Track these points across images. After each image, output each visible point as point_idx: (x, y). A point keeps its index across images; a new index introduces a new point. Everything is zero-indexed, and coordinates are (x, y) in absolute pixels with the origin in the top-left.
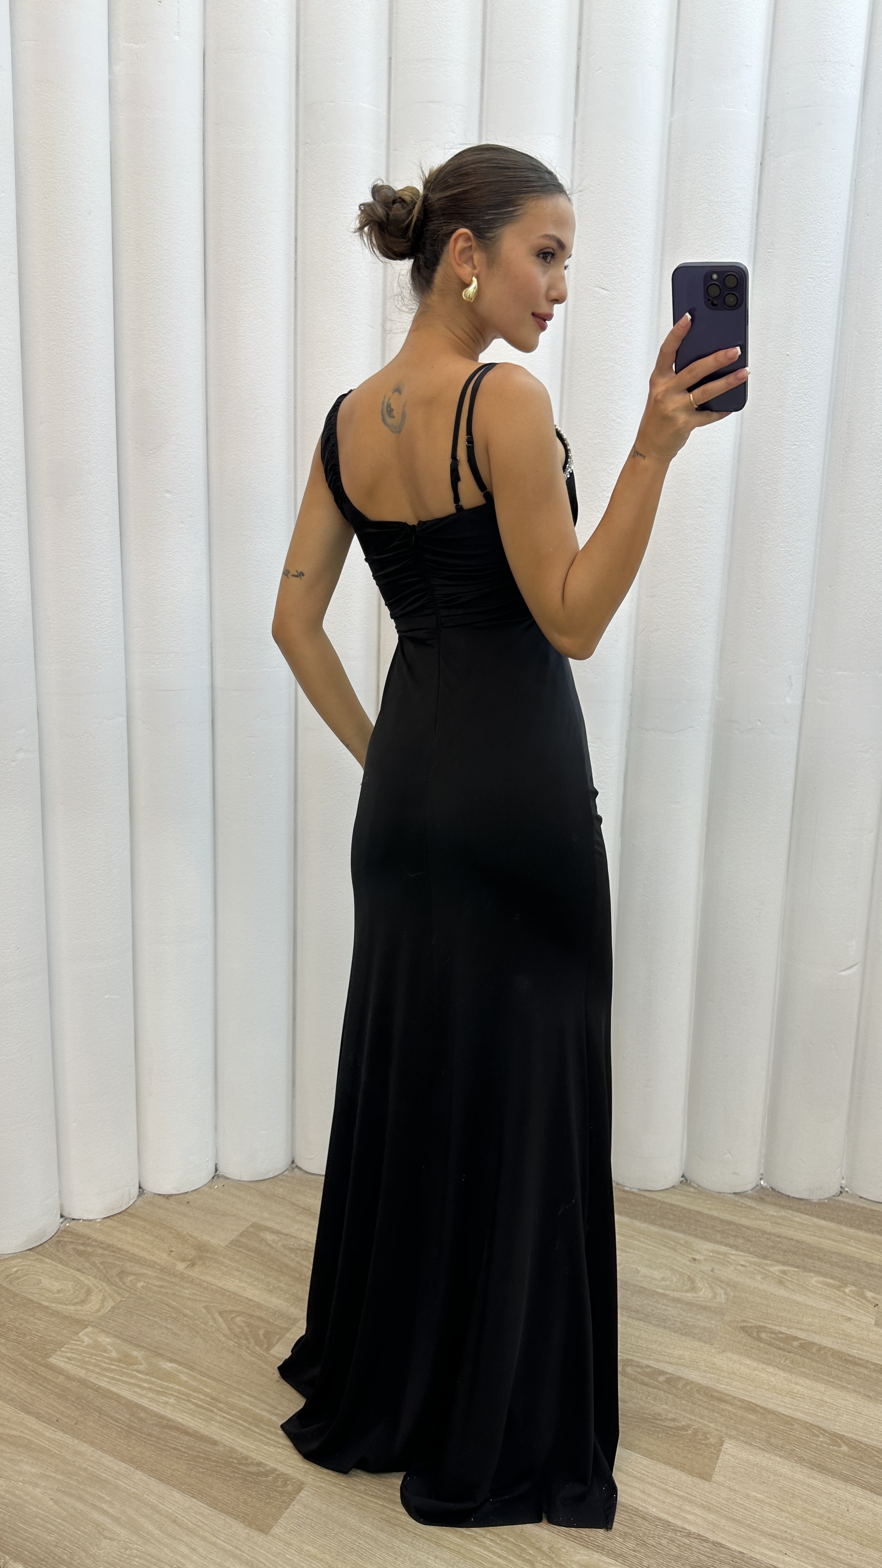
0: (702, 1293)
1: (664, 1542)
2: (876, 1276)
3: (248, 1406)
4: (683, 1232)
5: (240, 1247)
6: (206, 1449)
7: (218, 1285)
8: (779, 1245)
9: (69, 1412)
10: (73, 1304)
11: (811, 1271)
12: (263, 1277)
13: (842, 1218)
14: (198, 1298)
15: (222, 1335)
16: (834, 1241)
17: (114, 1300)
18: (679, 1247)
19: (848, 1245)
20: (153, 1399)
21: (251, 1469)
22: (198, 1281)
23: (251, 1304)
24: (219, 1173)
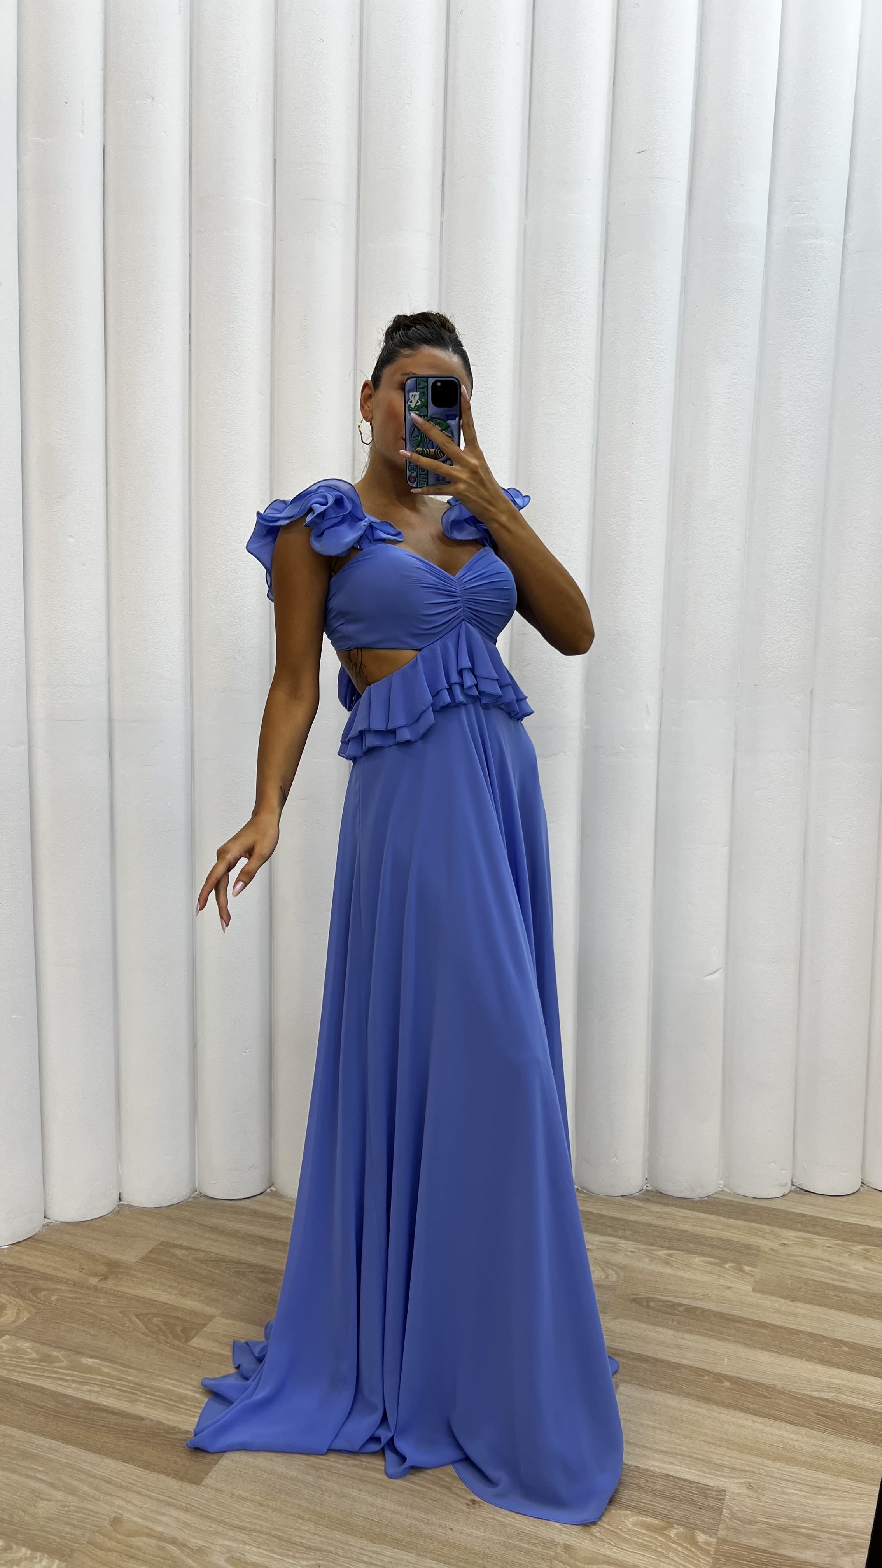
2: (753, 1254)
3: (172, 1388)
5: (150, 1262)
6: (134, 1424)
7: (131, 1293)
11: (694, 1253)
12: (176, 1284)
13: (721, 1212)
14: (113, 1305)
15: (140, 1333)
16: (715, 1229)
17: (29, 1311)
19: (727, 1232)
20: (77, 1388)
21: (178, 1436)
22: (112, 1292)
23: (166, 1306)
24: (122, 1202)
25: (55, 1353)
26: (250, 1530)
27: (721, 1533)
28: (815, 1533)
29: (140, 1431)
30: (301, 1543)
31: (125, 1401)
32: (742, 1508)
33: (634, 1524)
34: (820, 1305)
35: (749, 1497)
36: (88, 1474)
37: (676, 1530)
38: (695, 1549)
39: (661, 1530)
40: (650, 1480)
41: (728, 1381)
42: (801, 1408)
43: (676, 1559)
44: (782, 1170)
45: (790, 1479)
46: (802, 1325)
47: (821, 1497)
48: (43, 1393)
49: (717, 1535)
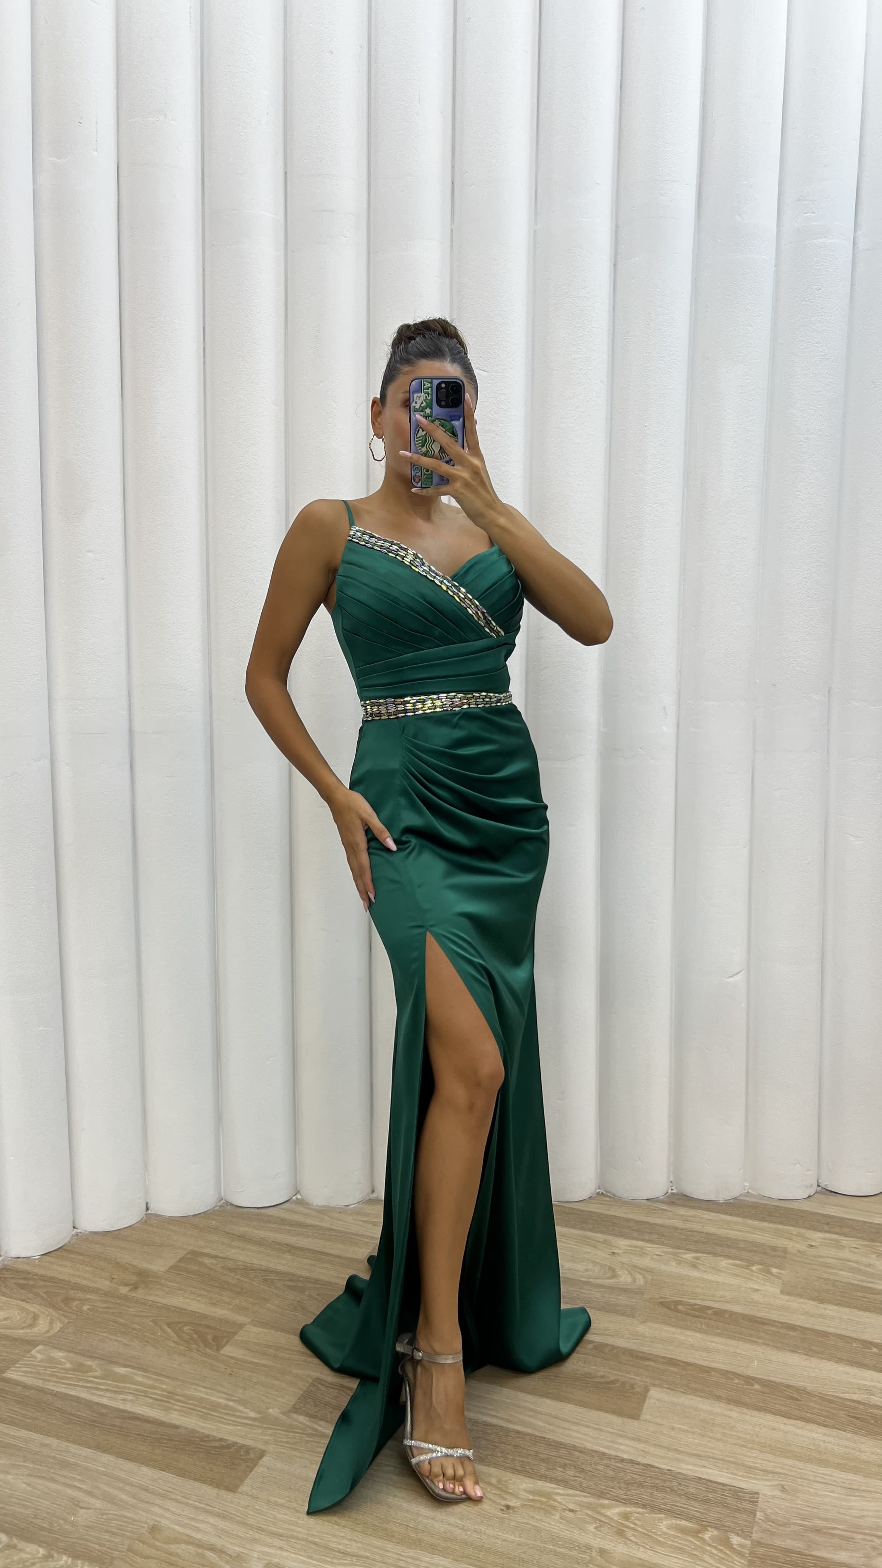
0: (622, 1279)
1: (601, 1468)
2: (779, 1256)
3: (204, 1396)
4: (602, 1232)
5: (180, 1271)
6: (168, 1432)
7: (163, 1303)
8: (691, 1238)
9: (30, 1414)
10: (22, 1328)
11: (720, 1256)
12: (205, 1293)
13: (747, 1214)
14: (144, 1314)
15: (171, 1342)
16: (741, 1231)
17: (61, 1322)
18: (598, 1244)
19: (754, 1234)
20: (112, 1398)
21: (214, 1444)
22: (143, 1301)
23: (197, 1315)
24: (149, 1212)
25: (89, 1363)
26: (287, 1537)
27: (756, 1536)
28: (849, 1534)
29: (176, 1439)
30: (338, 1548)
31: (160, 1410)
32: (774, 1510)
33: (669, 1527)
34: (849, 1307)
35: (782, 1499)
36: (124, 1481)
37: (711, 1533)
38: (730, 1552)
39: (696, 1533)
40: (685, 1484)
41: (758, 1383)
42: (832, 1411)
43: (711, 1562)
44: (808, 1170)
45: (822, 1481)
46: (829, 1327)
47: (853, 1498)
48: (77, 1402)
49: (751, 1537)
